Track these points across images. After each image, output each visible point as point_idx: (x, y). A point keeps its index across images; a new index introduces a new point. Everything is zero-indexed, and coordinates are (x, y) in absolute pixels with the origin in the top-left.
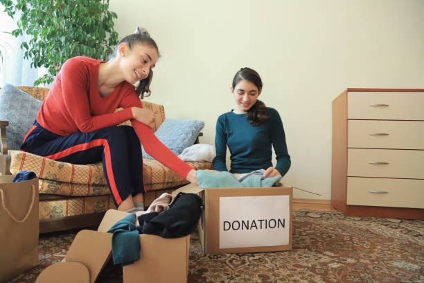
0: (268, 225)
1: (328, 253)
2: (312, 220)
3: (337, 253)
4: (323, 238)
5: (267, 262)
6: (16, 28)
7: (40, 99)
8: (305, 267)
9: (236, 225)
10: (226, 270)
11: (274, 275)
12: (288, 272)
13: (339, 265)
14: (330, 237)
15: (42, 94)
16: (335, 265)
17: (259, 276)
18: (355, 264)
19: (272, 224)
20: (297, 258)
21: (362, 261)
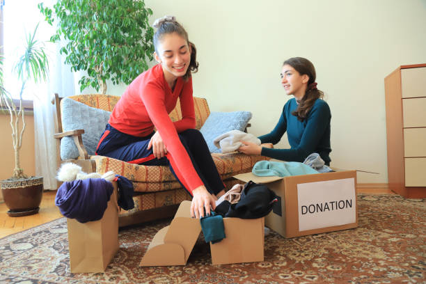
0: (338, 206)
1: (387, 230)
2: (369, 203)
3: (396, 230)
4: (381, 219)
5: (330, 239)
6: (54, 33)
7: (95, 106)
8: (365, 242)
9: (312, 209)
10: (294, 246)
11: (338, 248)
12: (351, 246)
13: (398, 239)
14: (389, 217)
15: (96, 101)
16: (395, 240)
17: (325, 249)
18: (415, 238)
19: (341, 205)
20: (358, 235)
21: (421, 236)
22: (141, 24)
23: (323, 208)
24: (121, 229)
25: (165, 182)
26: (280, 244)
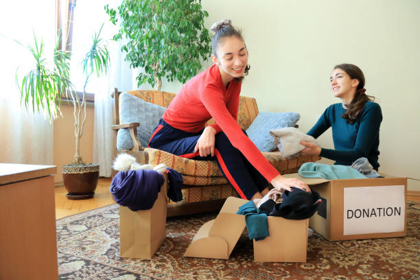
0: (386, 213)
5: (376, 246)
6: (117, 33)
7: (150, 101)
8: (415, 252)
9: (358, 214)
10: (338, 250)
11: (385, 256)
12: (399, 255)
15: (151, 96)
17: (370, 255)
19: (389, 212)
20: (406, 244)
22: (197, 26)
23: (370, 214)
24: (169, 219)
25: (212, 177)
26: (324, 247)
